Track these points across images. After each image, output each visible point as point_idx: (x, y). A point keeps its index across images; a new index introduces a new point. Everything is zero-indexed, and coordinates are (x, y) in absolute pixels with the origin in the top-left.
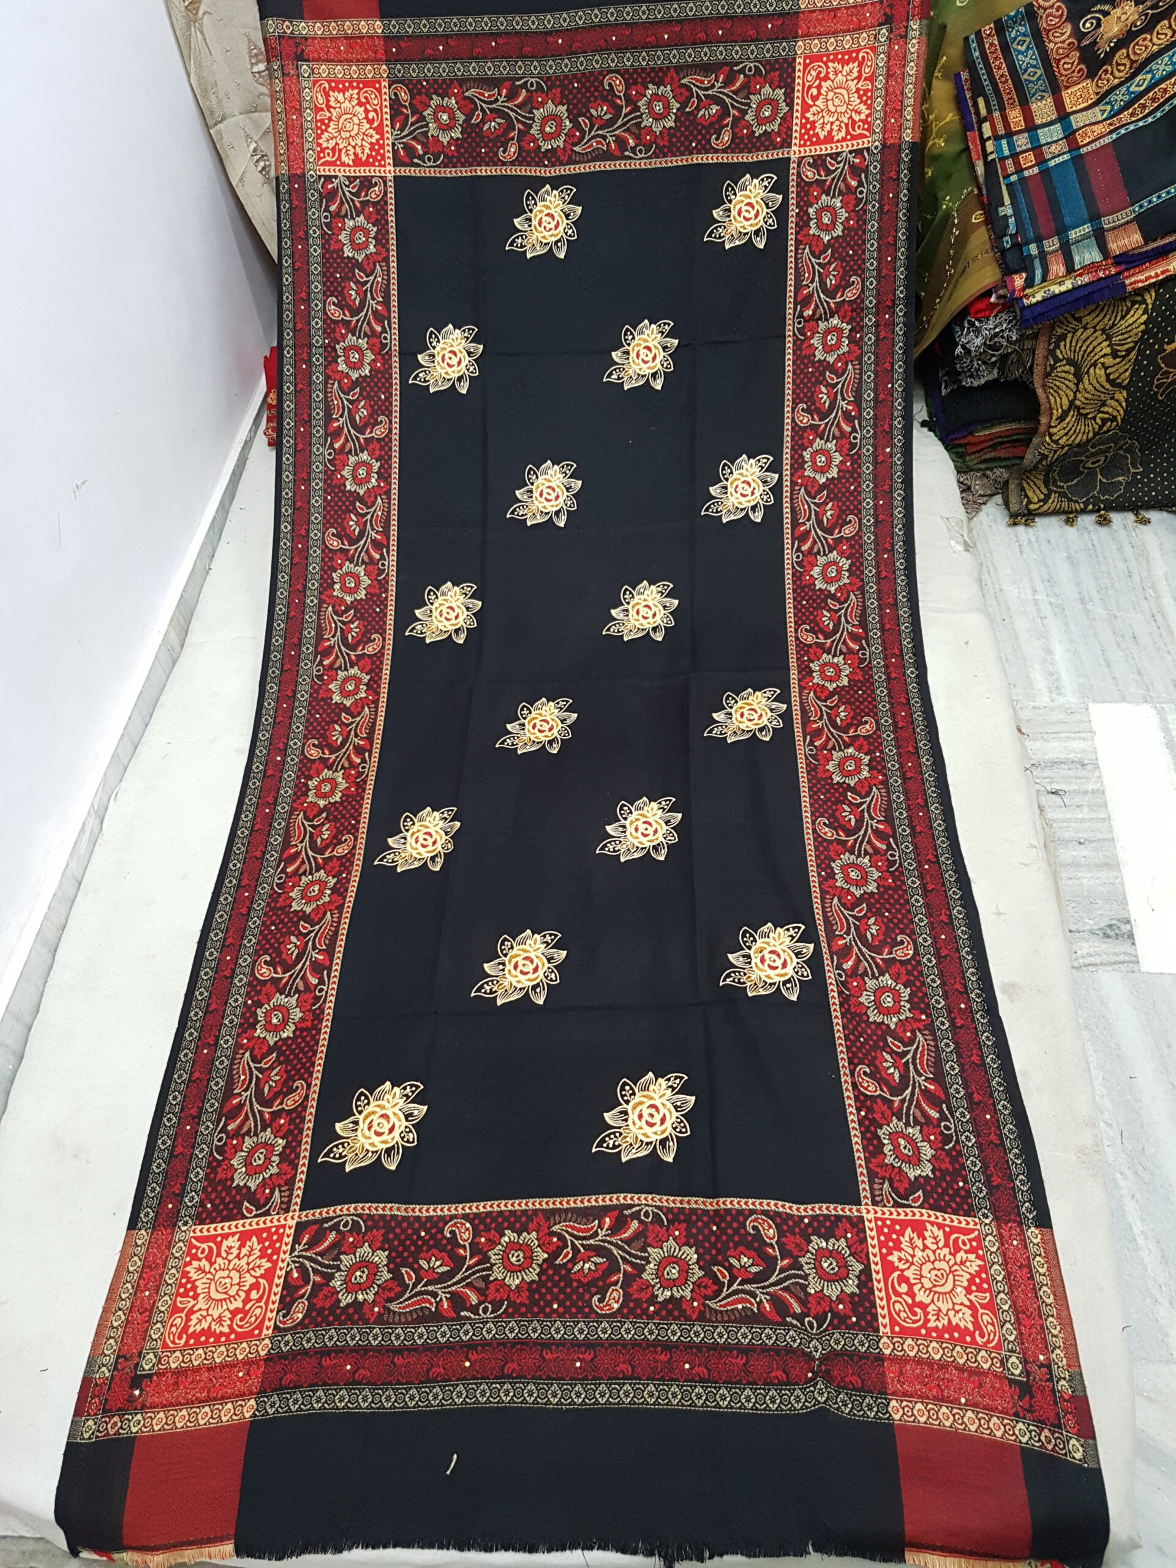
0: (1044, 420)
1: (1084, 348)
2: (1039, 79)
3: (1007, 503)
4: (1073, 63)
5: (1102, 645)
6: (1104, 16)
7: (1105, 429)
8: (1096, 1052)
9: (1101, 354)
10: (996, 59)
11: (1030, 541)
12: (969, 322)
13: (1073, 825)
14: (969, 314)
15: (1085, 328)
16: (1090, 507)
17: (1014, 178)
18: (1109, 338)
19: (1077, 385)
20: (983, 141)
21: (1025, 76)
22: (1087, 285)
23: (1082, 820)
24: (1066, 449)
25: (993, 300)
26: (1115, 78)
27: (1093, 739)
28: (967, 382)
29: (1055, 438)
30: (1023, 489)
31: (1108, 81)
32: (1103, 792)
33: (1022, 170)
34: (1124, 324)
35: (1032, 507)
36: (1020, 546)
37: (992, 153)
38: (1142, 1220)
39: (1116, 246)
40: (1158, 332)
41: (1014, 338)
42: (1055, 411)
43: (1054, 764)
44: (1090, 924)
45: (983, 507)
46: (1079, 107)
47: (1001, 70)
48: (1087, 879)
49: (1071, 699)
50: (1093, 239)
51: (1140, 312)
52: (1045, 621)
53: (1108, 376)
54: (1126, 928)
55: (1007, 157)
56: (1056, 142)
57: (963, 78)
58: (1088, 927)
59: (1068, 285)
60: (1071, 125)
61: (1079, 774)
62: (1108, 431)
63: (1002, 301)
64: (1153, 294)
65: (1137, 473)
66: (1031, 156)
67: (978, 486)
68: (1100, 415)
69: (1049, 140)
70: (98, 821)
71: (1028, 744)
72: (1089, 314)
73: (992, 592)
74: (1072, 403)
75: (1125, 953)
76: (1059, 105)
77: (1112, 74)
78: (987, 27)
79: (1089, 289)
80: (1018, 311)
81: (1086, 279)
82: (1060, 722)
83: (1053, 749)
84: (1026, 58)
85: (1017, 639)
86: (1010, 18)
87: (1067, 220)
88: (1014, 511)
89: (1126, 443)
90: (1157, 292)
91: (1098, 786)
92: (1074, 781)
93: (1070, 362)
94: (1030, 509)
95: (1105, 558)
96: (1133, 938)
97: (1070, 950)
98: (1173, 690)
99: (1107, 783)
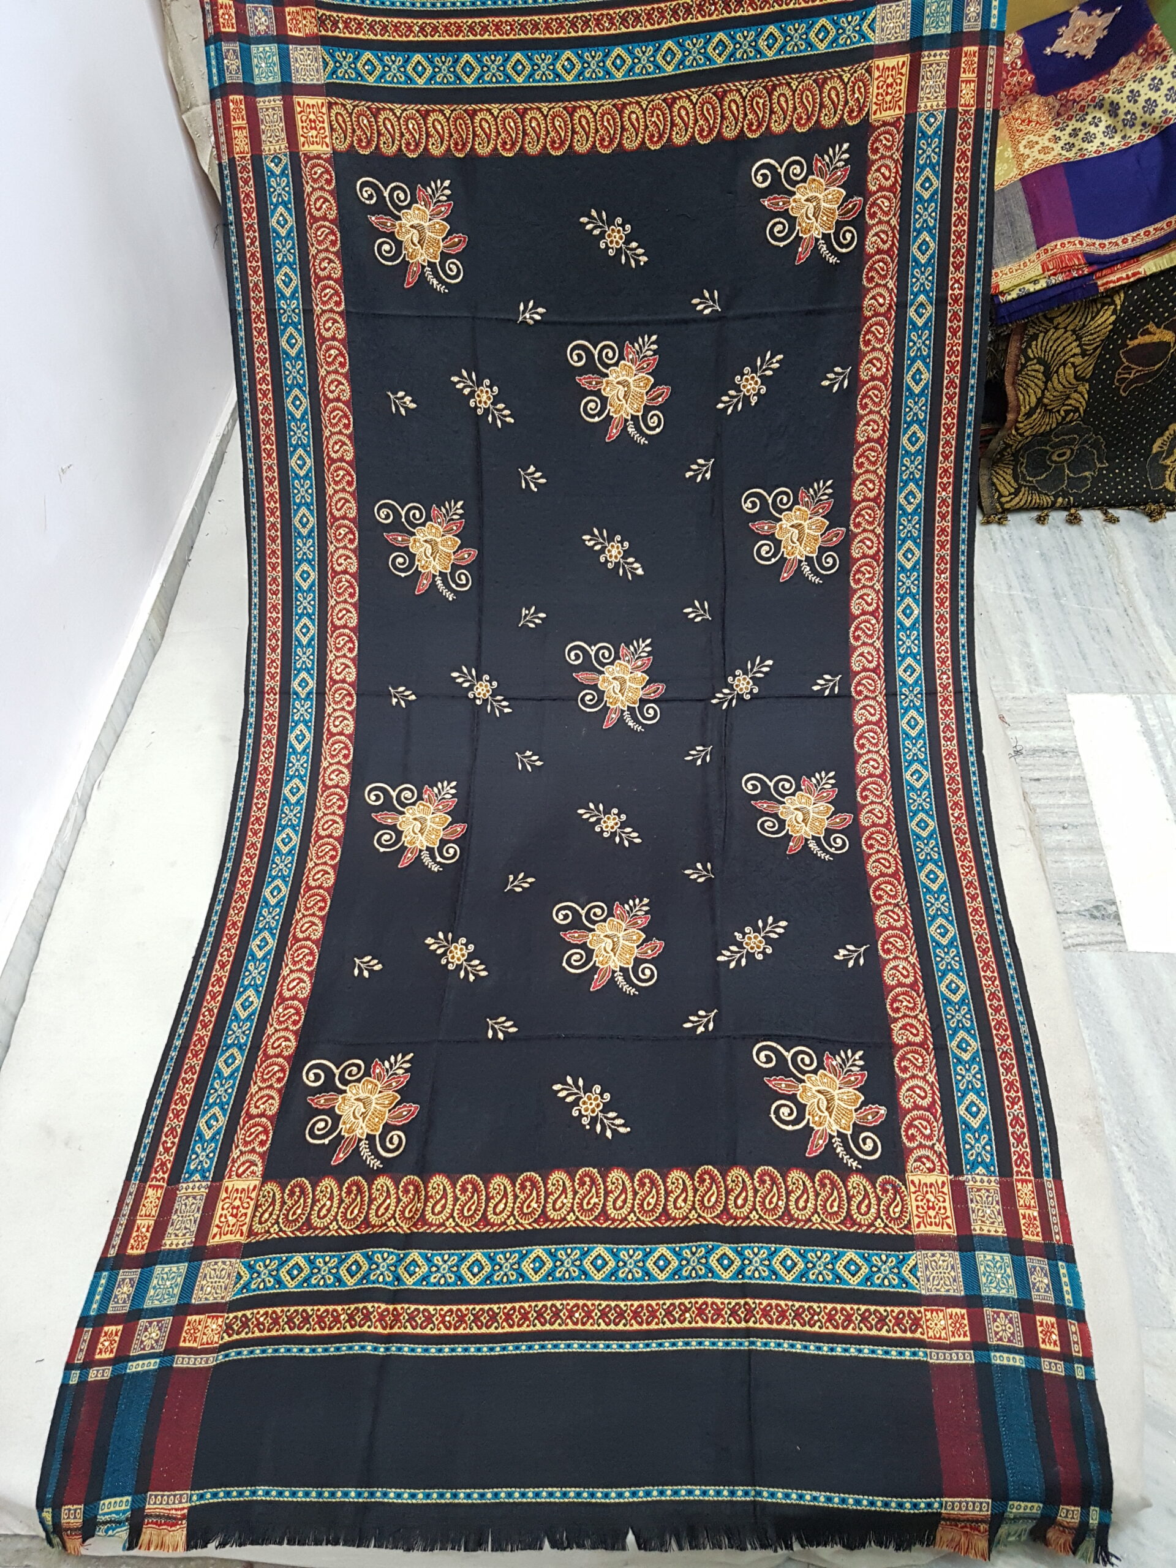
0: (1010, 417)
1: (1054, 348)
5: (1077, 639)
7: (1068, 419)
8: (1089, 1029)
9: (1071, 353)
11: (1003, 539)
13: (1056, 810)
15: (1056, 328)
16: (1060, 502)
18: (1079, 338)
19: (1046, 383)
22: (1061, 283)
23: (1065, 806)
24: (1030, 439)
27: (1072, 728)
29: (1021, 431)
30: (993, 484)
32: (1084, 779)
34: (1094, 325)
35: (1003, 500)
36: (994, 544)
38: (1140, 1191)
40: (1123, 330)
42: (1022, 408)
43: (1035, 751)
44: (1077, 905)
48: (1073, 863)
49: (1049, 690)
51: (1109, 313)
52: (1021, 616)
53: (1075, 373)
54: (1111, 909)
58: (1075, 909)
59: (1043, 284)
61: (1059, 762)
62: (1071, 421)
64: (1122, 295)
65: (1103, 469)
68: (1065, 408)
70: (82, 809)
71: (1009, 733)
72: (1061, 315)
74: (1039, 401)
75: (1112, 933)
79: (1063, 288)
81: (1060, 278)
82: (1039, 712)
83: (1029, 738)
85: (995, 634)
88: (987, 510)
89: (1091, 437)
90: (1125, 293)
91: (1079, 773)
92: (1055, 768)
93: (1041, 361)
94: (1002, 504)
95: (1077, 555)
96: (1119, 919)
97: (1059, 931)
98: (1147, 681)
99: (1087, 770)
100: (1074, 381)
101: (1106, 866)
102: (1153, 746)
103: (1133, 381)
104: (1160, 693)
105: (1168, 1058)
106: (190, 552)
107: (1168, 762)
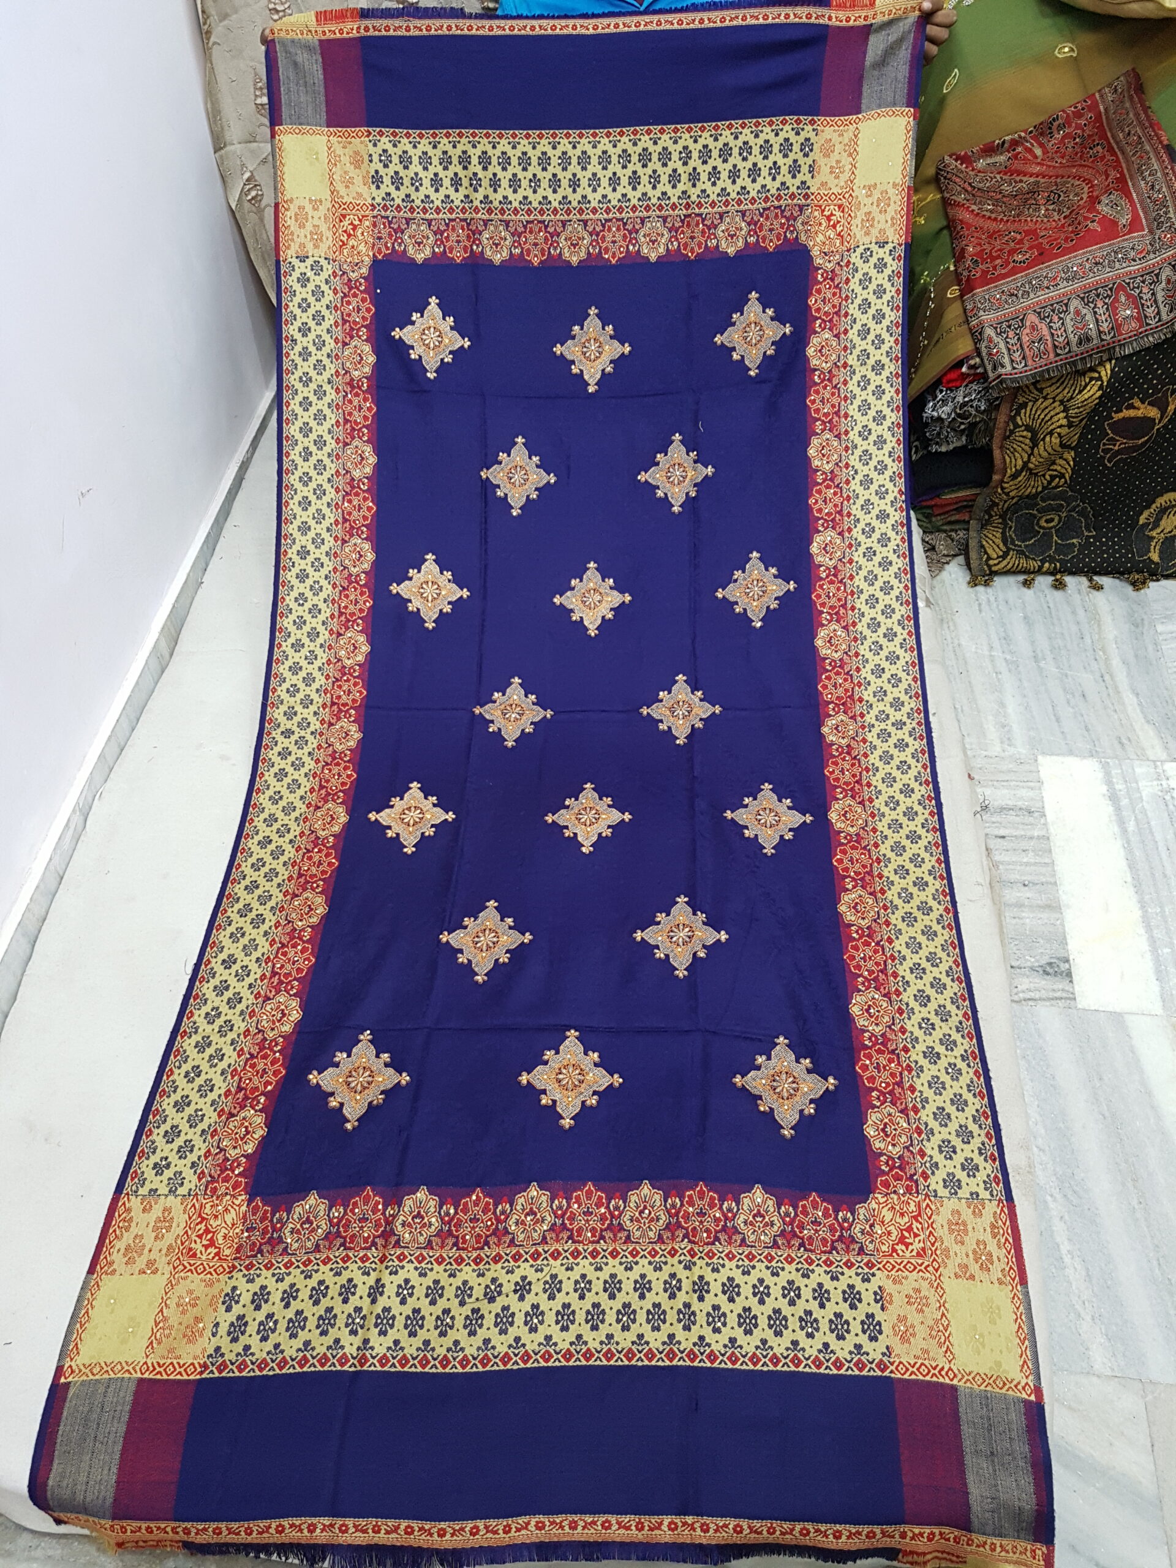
0: (997, 476)
1: (1042, 416)
3: (968, 565)
5: (1052, 701)
7: (1053, 484)
8: (1032, 1081)
9: (1058, 424)
11: (989, 601)
12: (941, 390)
13: (1019, 868)
14: (942, 383)
15: (1045, 398)
16: (1047, 567)
18: (1066, 410)
19: (1032, 449)
23: (1027, 864)
24: (1016, 499)
25: (964, 369)
27: (1040, 789)
28: (937, 448)
29: (1006, 490)
30: (982, 546)
32: (1048, 839)
34: (1081, 398)
35: (991, 562)
36: (980, 605)
38: (1070, 1240)
40: (1108, 402)
41: (983, 408)
42: (1008, 469)
43: (1002, 809)
44: (1031, 961)
45: (946, 566)
48: (1030, 919)
49: (1021, 750)
51: (1096, 388)
52: (1000, 676)
53: (1061, 442)
54: (1064, 967)
58: (1029, 964)
61: (1025, 821)
62: (1057, 487)
63: (972, 371)
64: (1109, 372)
65: (1090, 537)
67: (942, 547)
68: (1050, 473)
70: (82, 818)
71: (979, 790)
72: (1050, 386)
73: (951, 646)
74: (1025, 464)
75: (1063, 990)
82: (1010, 771)
83: (998, 796)
85: (972, 691)
88: (975, 571)
89: (1078, 505)
91: (1042, 833)
92: (1021, 826)
93: (1028, 428)
94: (989, 567)
95: (1059, 619)
96: (1071, 976)
97: (1011, 984)
98: (1118, 746)
99: (1052, 830)
100: (1060, 449)
101: (1063, 925)
102: (1118, 809)
103: (1118, 452)
104: (1129, 758)
105: (1107, 1114)
106: (204, 575)
107: (1131, 826)
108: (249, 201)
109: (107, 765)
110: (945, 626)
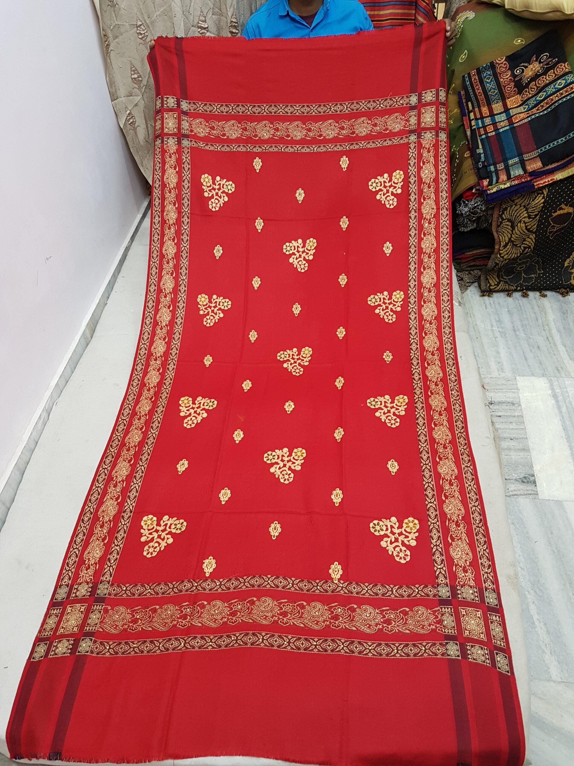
0: (497, 247)
1: (515, 214)
2: (496, 94)
3: (480, 286)
4: (511, 88)
5: (523, 351)
6: (525, 68)
7: (525, 252)
8: (516, 535)
9: (524, 217)
10: (477, 85)
11: (490, 303)
12: (463, 201)
13: (508, 431)
14: (463, 198)
15: (516, 205)
16: (519, 288)
17: (484, 137)
18: (527, 210)
19: (512, 231)
20: (470, 121)
21: (490, 93)
22: (517, 185)
23: (512, 429)
24: (507, 260)
25: (474, 191)
26: (530, 94)
27: (518, 392)
28: (462, 229)
29: (502, 255)
30: (487, 279)
31: (527, 95)
32: (523, 417)
33: (488, 133)
34: (533, 203)
35: (492, 287)
36: (486, 305)
37: (474, 126)
38: (538, 614)
39: (530, 167)
40: (549, 207)
41: (484, 209)
42: (502, 243)
43: (500, 403)
44: (515, 476)
45: (469, 288)
46: (514, 106)
47: (479, 90)
48: (514, 456)
49: (508, 374)
50: (519, 164)
51: (541, 198)
52: (497, 339)
53: (526, 227)
54: (532, 479)
55: (481, 128)
56: (503, 121)
57: (462, 94)
58: (514, 478)
59: (508, 185)
60: (510, 114)
61: (511, 408)
62: (527, 253)
63: (478, 192)
64: (547, 190)
65: (541, 273)
66: (492, 127)
67: (466, 278)
68: (523, 245)
69: (500, 120)
70: (47, 415)
71: (487, 394)
72: (518, 199)
73: (472, 325)
74: (510, 239)
75: (532, 490)
76: (505, 105)
77: (529, 92)
78: (473, 72)
79: (518, 187)
80: (485, 197)
81: (516, 182)
82: (503, 384)
83: (497, 397)
84: (490, 85)
85: (483, 347)
86: (483, 67)
87: (508, 155)
88: (483, 290)
89: (536, 259)
90: (548, 189)
91: (520, 414)
92: (509, 411)
93: (509, 220)
94: (490, 289)
95: (525, 312)
96: (536, 483)
97: (505, 488)
98: (556, 371)
99: (524, 412)
100: (526, 232)
101: (531, 458)
102: (557, 401)
103: (555, 232)
104: (562, 377)
105: (555, 551)
106: (108, 300)
107: (564, 410)
108: (130, 124)
109: (60, 389)
110: (469, 316)
